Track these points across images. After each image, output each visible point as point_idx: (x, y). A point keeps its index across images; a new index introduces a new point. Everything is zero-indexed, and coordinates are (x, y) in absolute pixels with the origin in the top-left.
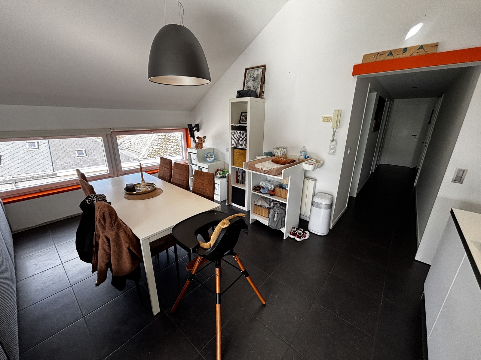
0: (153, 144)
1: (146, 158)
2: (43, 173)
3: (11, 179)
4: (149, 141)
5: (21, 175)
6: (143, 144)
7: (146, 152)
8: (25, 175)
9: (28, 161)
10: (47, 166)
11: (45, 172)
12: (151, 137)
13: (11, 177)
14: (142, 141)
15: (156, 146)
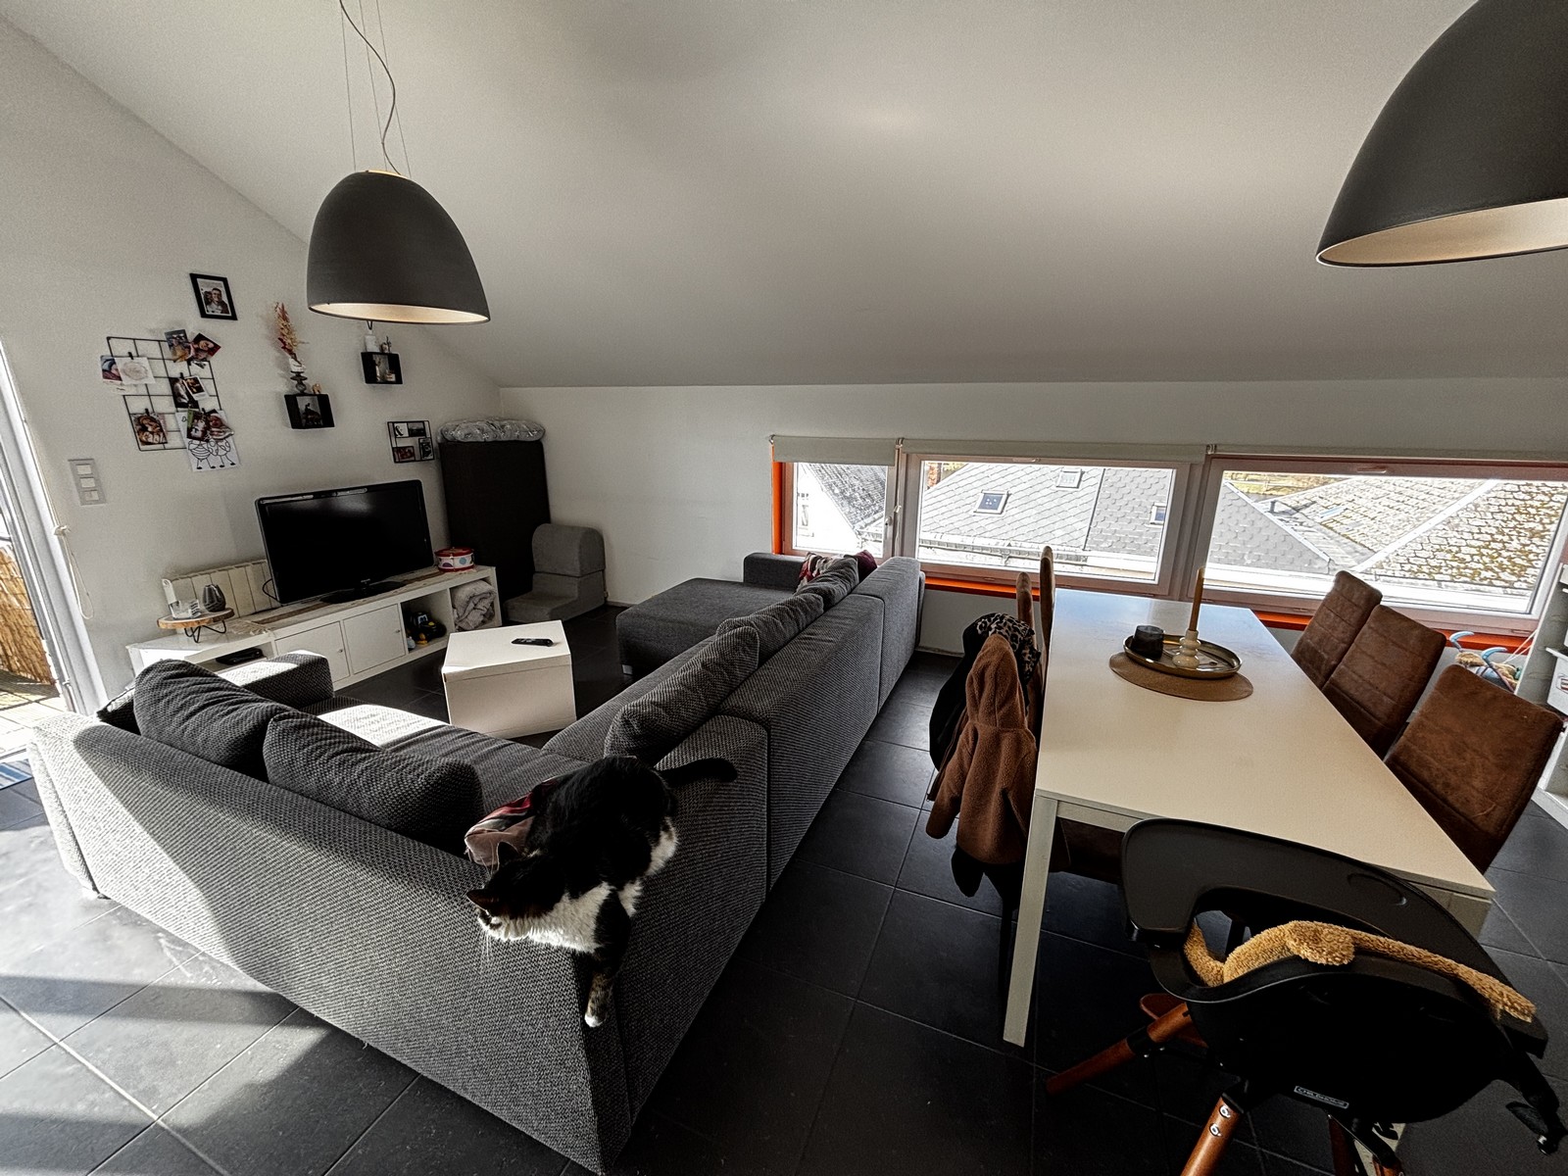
0: (1457, 525)
1: (1390, 573)
2: (1063, 548)
3: (1005, 547)
4: (1441, 508)
5: (1024, 544)
6: (1402, 516)
7: (1400, 552)
8: (1030, 545)
9: (1047, 514)
10: (1076, 535)
11: (1067, 548)
12: (1456, 495)
13: (1007, 543)
14: (1402, 506)
15: (1466, 536)
